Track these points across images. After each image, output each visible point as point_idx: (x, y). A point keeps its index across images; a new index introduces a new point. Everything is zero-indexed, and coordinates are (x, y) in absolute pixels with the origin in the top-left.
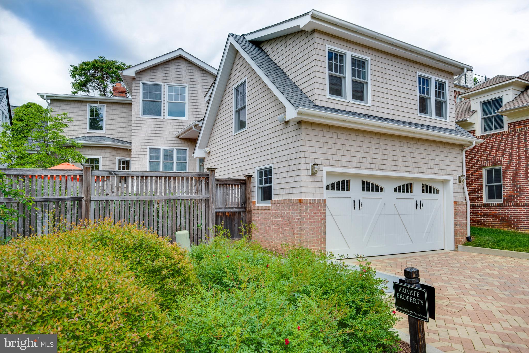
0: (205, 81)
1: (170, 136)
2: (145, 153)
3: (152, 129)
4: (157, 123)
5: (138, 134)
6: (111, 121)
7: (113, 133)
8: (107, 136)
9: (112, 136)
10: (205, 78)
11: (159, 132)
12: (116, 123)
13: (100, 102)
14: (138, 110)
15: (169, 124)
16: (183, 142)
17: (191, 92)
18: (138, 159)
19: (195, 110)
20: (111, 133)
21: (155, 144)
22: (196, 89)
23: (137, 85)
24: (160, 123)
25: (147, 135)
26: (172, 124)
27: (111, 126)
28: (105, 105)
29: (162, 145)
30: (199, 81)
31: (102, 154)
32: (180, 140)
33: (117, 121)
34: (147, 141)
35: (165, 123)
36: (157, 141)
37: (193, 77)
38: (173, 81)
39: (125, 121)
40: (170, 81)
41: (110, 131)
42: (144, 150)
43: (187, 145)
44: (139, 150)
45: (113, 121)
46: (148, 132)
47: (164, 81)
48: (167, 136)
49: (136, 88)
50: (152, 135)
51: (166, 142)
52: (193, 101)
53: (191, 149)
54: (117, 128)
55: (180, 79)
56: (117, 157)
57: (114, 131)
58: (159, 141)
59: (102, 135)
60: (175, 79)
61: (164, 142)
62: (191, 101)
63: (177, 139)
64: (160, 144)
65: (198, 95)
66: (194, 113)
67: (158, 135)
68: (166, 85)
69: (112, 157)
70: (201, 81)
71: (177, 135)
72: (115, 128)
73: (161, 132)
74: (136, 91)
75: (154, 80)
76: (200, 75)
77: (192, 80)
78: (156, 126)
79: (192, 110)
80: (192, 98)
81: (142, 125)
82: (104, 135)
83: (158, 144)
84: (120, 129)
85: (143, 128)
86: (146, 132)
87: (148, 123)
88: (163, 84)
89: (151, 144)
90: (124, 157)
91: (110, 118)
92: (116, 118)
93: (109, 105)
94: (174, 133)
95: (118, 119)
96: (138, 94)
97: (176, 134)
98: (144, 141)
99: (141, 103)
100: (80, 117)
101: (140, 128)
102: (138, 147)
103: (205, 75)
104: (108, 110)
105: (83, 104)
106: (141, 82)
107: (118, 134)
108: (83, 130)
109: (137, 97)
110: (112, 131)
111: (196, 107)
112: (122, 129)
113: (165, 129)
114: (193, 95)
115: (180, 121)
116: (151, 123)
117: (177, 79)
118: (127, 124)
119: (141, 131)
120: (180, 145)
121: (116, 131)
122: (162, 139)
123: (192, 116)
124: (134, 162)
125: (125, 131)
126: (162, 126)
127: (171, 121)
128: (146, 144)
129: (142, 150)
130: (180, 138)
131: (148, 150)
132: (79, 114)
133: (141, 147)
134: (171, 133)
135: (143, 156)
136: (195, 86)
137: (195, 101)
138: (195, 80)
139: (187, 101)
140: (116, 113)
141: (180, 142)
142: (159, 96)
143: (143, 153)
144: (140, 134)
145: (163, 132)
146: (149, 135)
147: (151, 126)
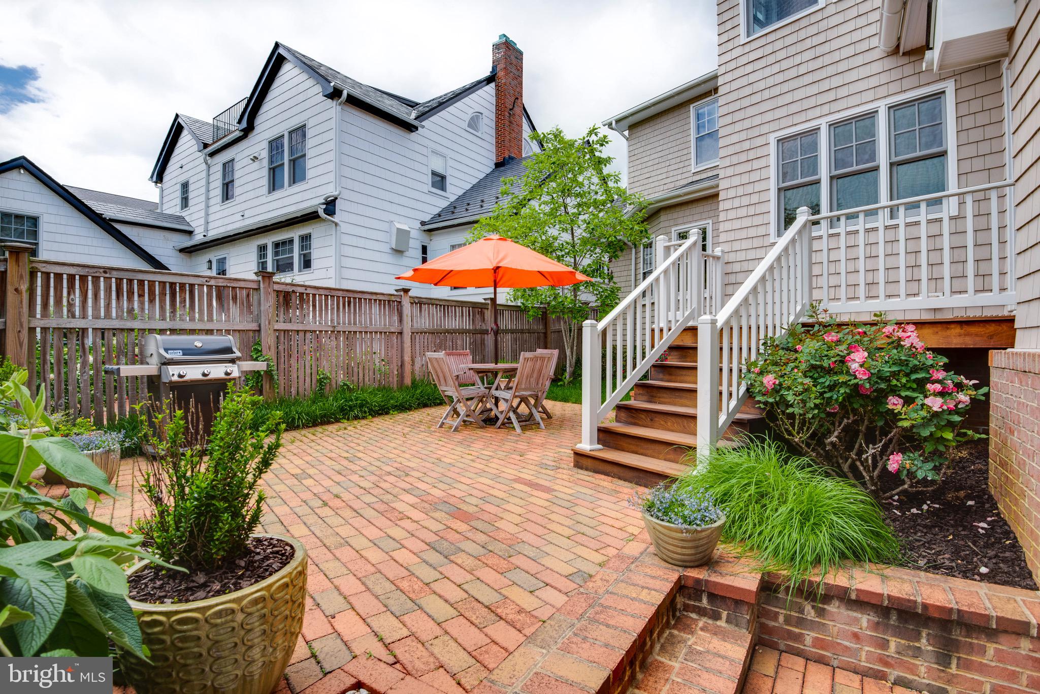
2: (761, 163)
4: (804, 34)
13: (715, 90)
21: (799, 118)
29: (826, 109)
34: (768, 117)
36: (807, 104)
42: (761, 152)
44: (743, 157)
50: (785, 87)
51: (843, 92)
58: (813, 101)
61: (831, 96)
64: (817, 112)
73: (819, 63)
78: (799, 47)
83: (812, 113)
86: (763, 84)
87: (769, 49)
89: (784, 122)
98: (758, 119)
105: (683, 110)
108: (685, 170)
116: (779, 42)
122: (825, 85)
128: (764, 129)
129: (752, 154)
131: (773, 148)
133: (747, 145)
134: (863, 47)
135: (755, 176)
143: (756, 164)
144: (746, 102)
145: (827, 61)
146: (777, 90)
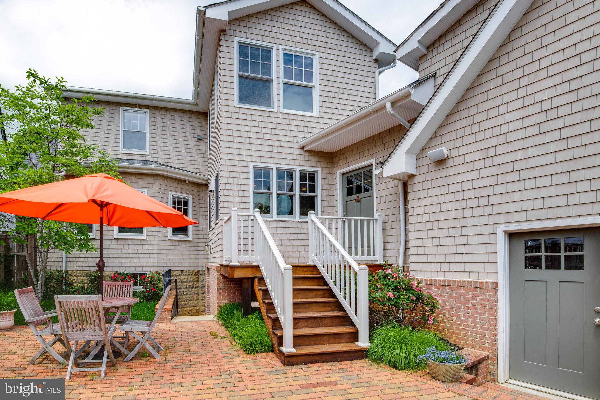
0: (346, 49)
1: (289, 145)
2: (245, 176)
3: (257, 130)
4: (266, 119)
5: (231, 139)
6: (158, 136)
7: (161, 156)
8: (151, 159)
9: (159, 160)
10: (346, 44)
11: (270, 137)
12: (166, 141)
13: (140, 105)
14: (231, 91)
15: (288, 122)
16: (311, 158)
17: (324, 66)
18: (233, 187)
19: (331, 100)
20: (157, 156)
21: (263, 160)
22: (331, 62)
23: (229, 44)
24: (271, 120)
25: (248, 140)
26: (292, 122)
27: (158, 144)
28: (148, 111)
29: (275, 161)
30: (335, 47)
31: (146, 185)
32: (306, 153)
33: (166, 137)
34: (249, 153)
35: (280, 121)
36: (267, 154)
37: (325, 40)
38: (293, 44)
39: (179, 138)
40: (287, 43)
41: (156, 152)
42: (244, 170)
43: (318, 164)
44: (235, 169)
45: (162, 136)
46: (250, 135)
47: (277, 41)
48: (283, 144)
49: (227, 49)
50: (258, 141)
51: (283, 156)
52: (326, 83)
53: (325, 170)
54: (168, 149)
55: (305, 41)
56: (170, 193)
57: (163, 152)
58: (269, 155)
59: (144, 158)
60: (295, 39)
61: (278, 155)
62: (324, 82)
63: (300, 152)
64: (272, 160)
65: (334, 73)
66: (329, 105)
67: (268, 143)
68: (281, 49)
69: (163, 191)
70: (340, 48)
71: (301, 144)
72: (165, 148)
74: (228, 56)
75: (260, 38)
76: (337, 37)
77: (324, 45)
78: (264, 125)
79: (326, 99)
80: (326, 77)
81: (239, 122)
82: (148, 159)
83: (269, 160)
84: (172, 149)
85: (241, 128)
86: (246, 134)
87: (249, 117)
88: (275, 47)
89: (256, 159)
90: (180, 193)
91: (156, 132)
92: (165, 133)
93: (154, 111)
94: (295, 140)
95: (168, 133)
96: (230, 62)
97: (301, 142)
98: (242, 152)
99: (236, 80)
100: (109, 128)
101: (235, 127)
102: (232, 163)
103: (346, 39)
104: (153, 119)
105: (113, 107)
106: (236, 40)
107: (168, 157)
108: (114, 148)
109: (229, 67)
110: (160, 152)
111: (332, 95)
112: (175, 149)
113: (280, 132)
114: (326, 72)
115: (306, 119)
116: (255, 118)
117: (300, 40)
118: (182, 142)
119: (238, 134)
120: (307, 163)
121: (166, 152)
122: (276, 149)
123: (327, 110)
124: (226, 193)
125: (179, 154)
126: (274, 126)
127: (291, 117)
128: (247, 158)
129: (239, 169)
130: (307, 151)
131: (251, 171)
132: (108, 123)
133: (237, 163)
134: (291, 139)
135: (241, 182)
136: (329, 56)
137: (331, 84)
138: (330, 46)
139: (316, 82)
140: (165, 125)
141: (307, 158)
142: (268, 69)
143: (242, 176)
144: (237, 139)
145: (276, 137)
146: (253, 141)
147: (256, 124)
